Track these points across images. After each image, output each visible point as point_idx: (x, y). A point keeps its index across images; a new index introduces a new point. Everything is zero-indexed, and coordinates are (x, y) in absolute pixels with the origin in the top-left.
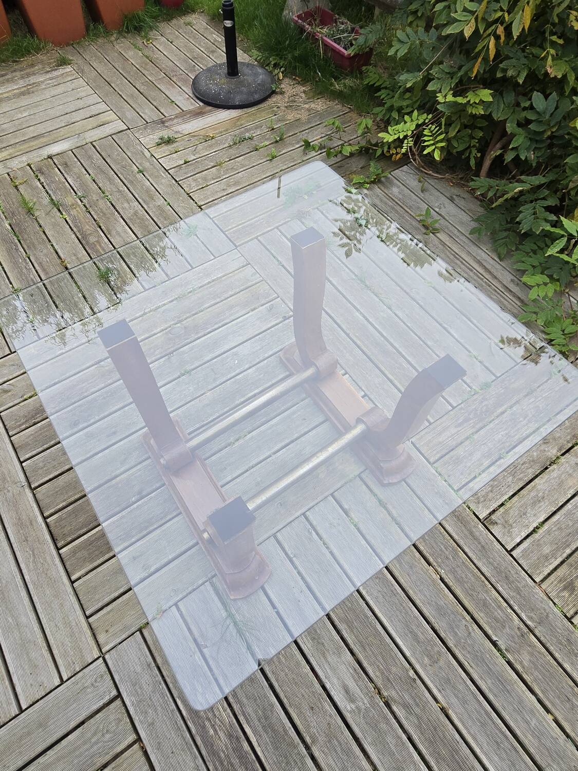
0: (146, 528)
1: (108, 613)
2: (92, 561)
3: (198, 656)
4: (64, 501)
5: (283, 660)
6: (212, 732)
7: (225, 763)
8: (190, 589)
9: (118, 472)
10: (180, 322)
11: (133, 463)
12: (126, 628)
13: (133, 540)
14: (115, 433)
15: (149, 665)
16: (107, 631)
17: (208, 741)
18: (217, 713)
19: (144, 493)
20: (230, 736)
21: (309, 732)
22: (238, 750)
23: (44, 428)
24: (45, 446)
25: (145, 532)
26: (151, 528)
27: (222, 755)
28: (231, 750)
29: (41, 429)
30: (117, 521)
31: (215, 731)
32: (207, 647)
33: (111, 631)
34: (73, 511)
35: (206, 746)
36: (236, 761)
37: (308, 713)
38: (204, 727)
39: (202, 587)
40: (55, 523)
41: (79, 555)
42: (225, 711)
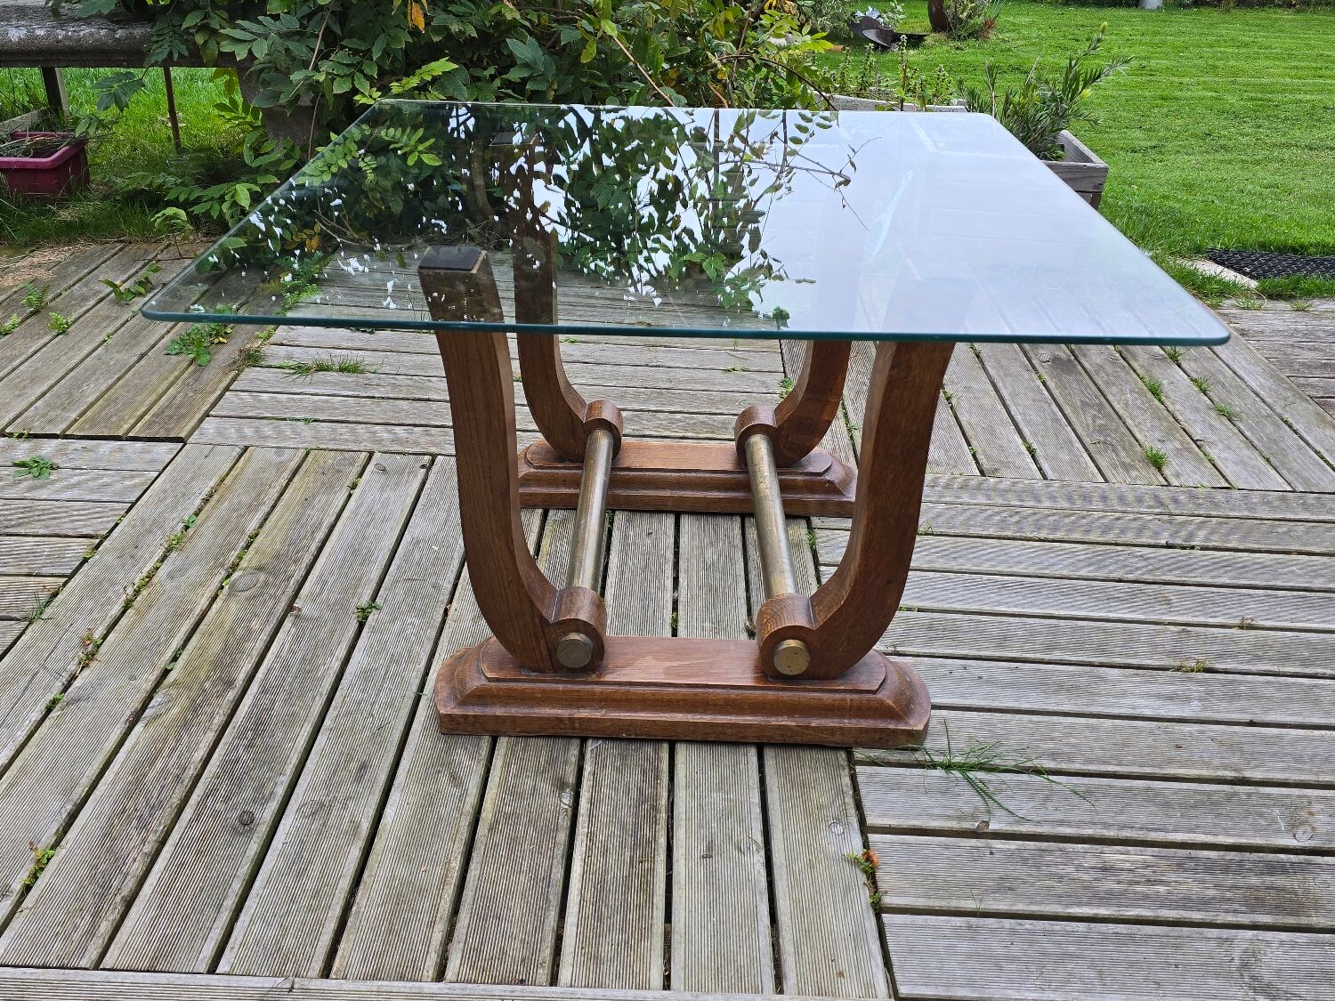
0: (655, 808)
1: (798, 953)
2: (645, 932)
3: (998, 844)
4: (432, 924)
5: (1073, 740)
6: (1161, 889)
7: (1228, 895)
8: (850, 800)
9: (471, 800)
10: (234, 567)
11: (479, 770)
12: (858, 939)
13: (662, 841)
14: (363, 767)
15: (970, 927)
16: (841, 974)
17: (1175, 901)
18: (1127, 865)
19: (571, 779)
20: (1180, 866)
21: (1217, 768)
22: (1210, 867)
23: (170, 887)
24: (230, 903)
25: (663, 816)
26: (664, 802)
27: (1212, 893)
28: (1208, 878)
29: (165, 891)
30: (589, 849)
31: (1162, 882)
32: (987, 824)
33: (844, 966)
34: (480, 918)
35: (1185, 908)
36: (1229, 880)
37: (1184, 754)
38: (1146, 897)
39: (860, 779)
40: (472, 967)
41: (606, 950)
42: (1128, 853)
